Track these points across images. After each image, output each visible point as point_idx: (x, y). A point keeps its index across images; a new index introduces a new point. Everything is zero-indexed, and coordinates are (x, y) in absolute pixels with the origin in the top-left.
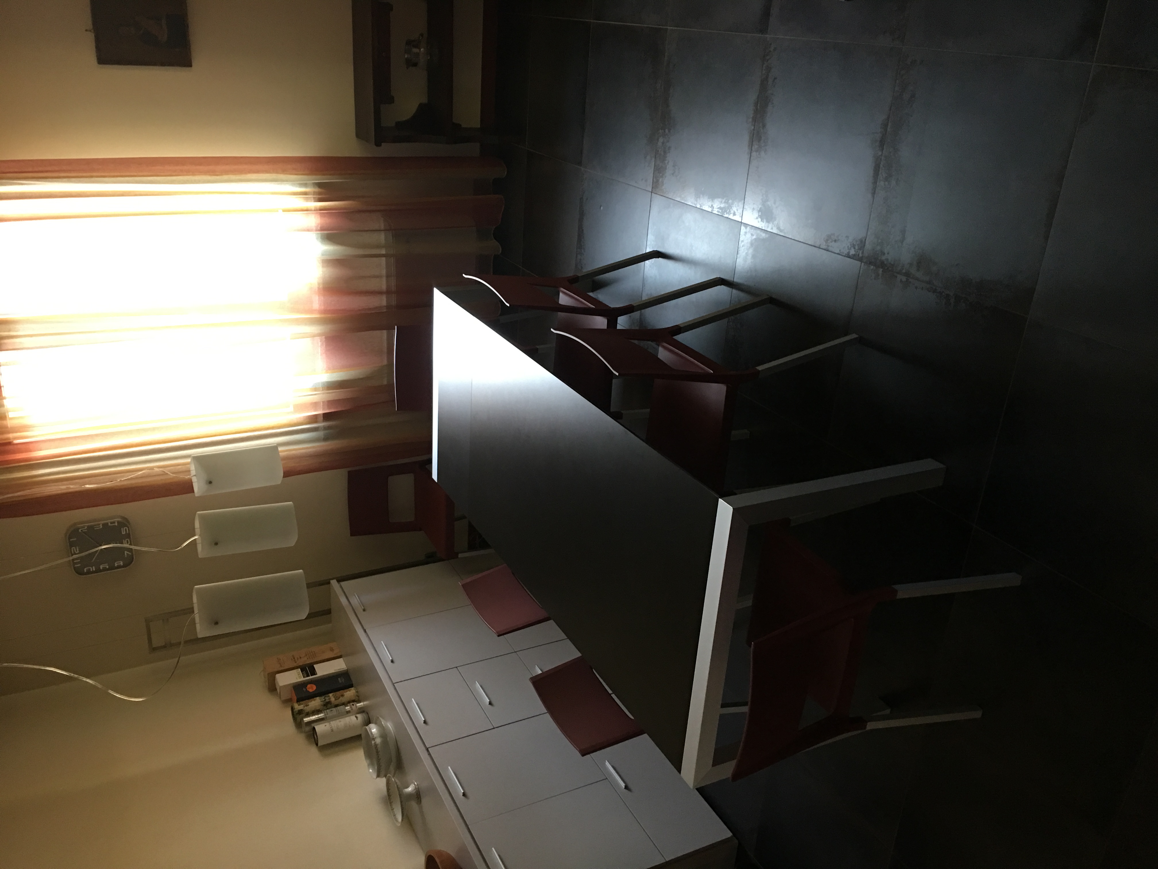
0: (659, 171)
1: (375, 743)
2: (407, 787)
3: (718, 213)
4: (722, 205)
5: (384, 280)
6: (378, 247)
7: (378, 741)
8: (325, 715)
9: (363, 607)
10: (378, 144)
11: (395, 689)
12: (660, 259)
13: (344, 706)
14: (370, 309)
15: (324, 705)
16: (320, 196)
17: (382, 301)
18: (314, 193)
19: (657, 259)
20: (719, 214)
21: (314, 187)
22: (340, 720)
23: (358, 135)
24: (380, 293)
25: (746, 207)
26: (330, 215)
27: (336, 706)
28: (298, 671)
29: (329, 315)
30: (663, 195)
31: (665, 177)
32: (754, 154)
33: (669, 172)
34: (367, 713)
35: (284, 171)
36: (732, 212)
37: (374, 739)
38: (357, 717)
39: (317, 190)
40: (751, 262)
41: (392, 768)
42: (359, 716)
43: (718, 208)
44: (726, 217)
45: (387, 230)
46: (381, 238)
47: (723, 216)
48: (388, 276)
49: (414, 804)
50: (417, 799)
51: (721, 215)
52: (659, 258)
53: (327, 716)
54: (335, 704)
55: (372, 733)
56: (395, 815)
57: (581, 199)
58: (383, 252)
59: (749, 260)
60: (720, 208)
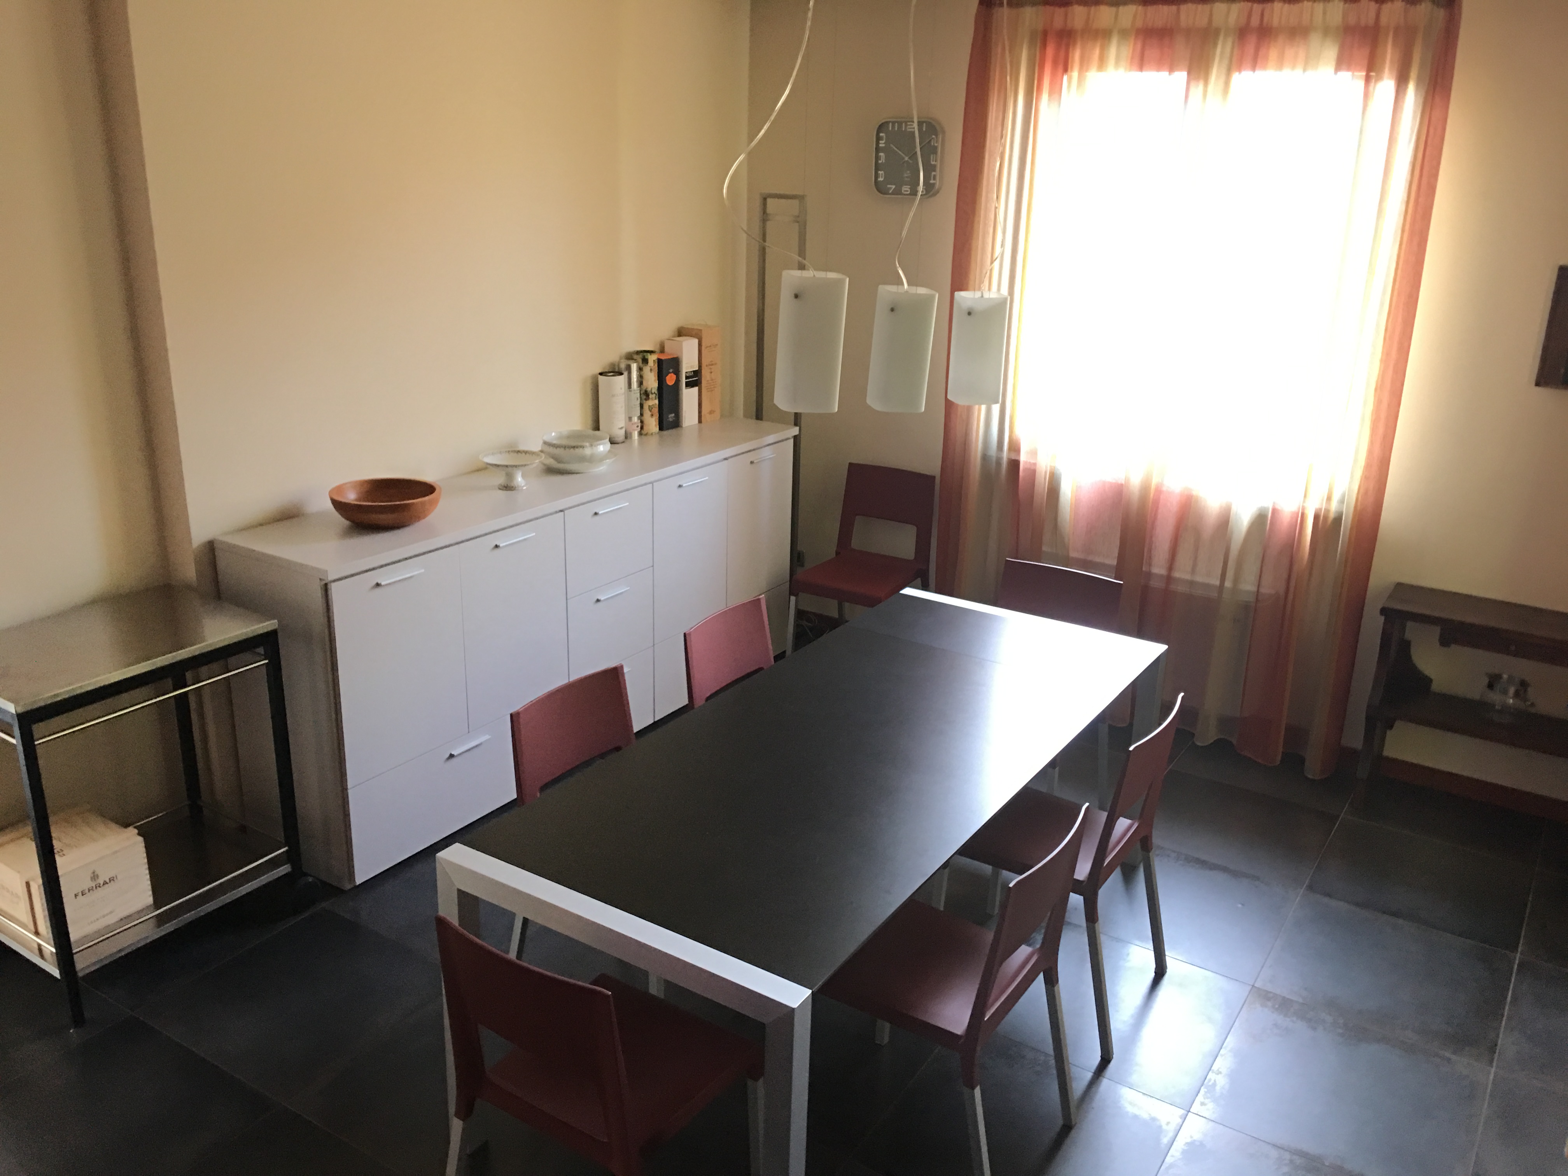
0: (1283, 1005)
1: (586, 446)
2: (523, 476)
3: (1207, 1079)
4: (1218, 1088)
5: (1187, 577)
6: (1236, 581)
7: (588, 451)
8: (634, 390)
9: (757, 462)
10: (1384, 611)
11: (645, 484)
12: (1153, 974)
13: (640, 415)
14: (1151, 551)
15: (646, 391)
16: (1322, 518)
17: (1159, 568)
18: (1327, 511)
19: (1154, 970)
20: (1206, 1081)
21: (1336, 512)
22: (624, 408)
23: (1399, 586)
24: (1170, 568)
25: (1211, 1124)
26: (1293, 526)
27: (642, 406)
28: (695, 367)
29: (1152, 495)
30: (1246, 1002)
31: (1273, 1012)
32: (1287, 1156)
33: (1279, 1019)
34: (624, 442)
35: (1365, 478)
36: (1206, 1101)
37: (591, 445)
38: (622, 428)
39: (1332, 515)
40: (1127, 1112)
41: (551, 462)
42: (623, 431)
43: (1215, 1081)
44: (1200, 1089)
45: (1257, 595)
46: (1248, 586)
47: (1202, 1085)
48: (1192, 583)
49: (501, 479)
50: (506, 485)
51: (1205, 1083)
52: (1155, 972)
53: (633, 392)
54: (644, 405)
55: (600, 444)
56: (493, 454)
57: (1258, 878)
58: (1228, 584)
59: (1130, 1109)
60: (1215, 1084)
